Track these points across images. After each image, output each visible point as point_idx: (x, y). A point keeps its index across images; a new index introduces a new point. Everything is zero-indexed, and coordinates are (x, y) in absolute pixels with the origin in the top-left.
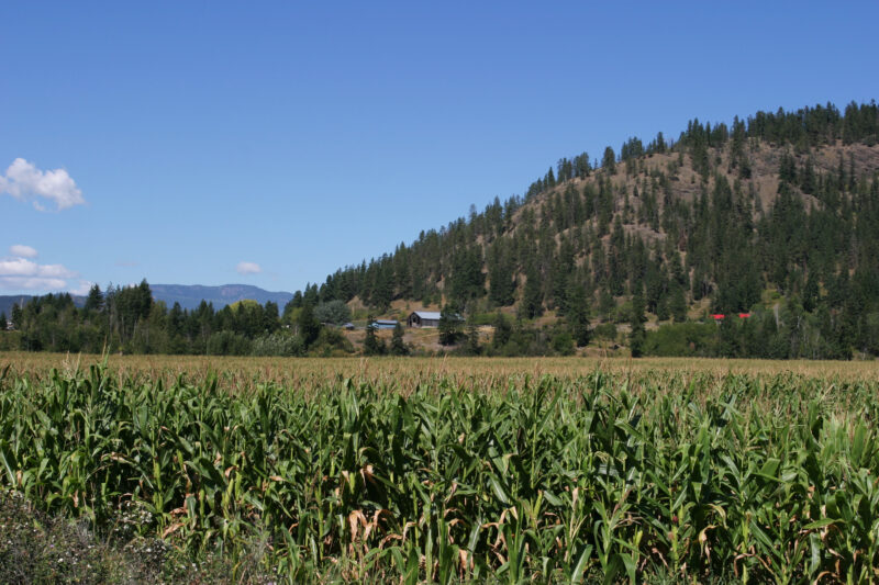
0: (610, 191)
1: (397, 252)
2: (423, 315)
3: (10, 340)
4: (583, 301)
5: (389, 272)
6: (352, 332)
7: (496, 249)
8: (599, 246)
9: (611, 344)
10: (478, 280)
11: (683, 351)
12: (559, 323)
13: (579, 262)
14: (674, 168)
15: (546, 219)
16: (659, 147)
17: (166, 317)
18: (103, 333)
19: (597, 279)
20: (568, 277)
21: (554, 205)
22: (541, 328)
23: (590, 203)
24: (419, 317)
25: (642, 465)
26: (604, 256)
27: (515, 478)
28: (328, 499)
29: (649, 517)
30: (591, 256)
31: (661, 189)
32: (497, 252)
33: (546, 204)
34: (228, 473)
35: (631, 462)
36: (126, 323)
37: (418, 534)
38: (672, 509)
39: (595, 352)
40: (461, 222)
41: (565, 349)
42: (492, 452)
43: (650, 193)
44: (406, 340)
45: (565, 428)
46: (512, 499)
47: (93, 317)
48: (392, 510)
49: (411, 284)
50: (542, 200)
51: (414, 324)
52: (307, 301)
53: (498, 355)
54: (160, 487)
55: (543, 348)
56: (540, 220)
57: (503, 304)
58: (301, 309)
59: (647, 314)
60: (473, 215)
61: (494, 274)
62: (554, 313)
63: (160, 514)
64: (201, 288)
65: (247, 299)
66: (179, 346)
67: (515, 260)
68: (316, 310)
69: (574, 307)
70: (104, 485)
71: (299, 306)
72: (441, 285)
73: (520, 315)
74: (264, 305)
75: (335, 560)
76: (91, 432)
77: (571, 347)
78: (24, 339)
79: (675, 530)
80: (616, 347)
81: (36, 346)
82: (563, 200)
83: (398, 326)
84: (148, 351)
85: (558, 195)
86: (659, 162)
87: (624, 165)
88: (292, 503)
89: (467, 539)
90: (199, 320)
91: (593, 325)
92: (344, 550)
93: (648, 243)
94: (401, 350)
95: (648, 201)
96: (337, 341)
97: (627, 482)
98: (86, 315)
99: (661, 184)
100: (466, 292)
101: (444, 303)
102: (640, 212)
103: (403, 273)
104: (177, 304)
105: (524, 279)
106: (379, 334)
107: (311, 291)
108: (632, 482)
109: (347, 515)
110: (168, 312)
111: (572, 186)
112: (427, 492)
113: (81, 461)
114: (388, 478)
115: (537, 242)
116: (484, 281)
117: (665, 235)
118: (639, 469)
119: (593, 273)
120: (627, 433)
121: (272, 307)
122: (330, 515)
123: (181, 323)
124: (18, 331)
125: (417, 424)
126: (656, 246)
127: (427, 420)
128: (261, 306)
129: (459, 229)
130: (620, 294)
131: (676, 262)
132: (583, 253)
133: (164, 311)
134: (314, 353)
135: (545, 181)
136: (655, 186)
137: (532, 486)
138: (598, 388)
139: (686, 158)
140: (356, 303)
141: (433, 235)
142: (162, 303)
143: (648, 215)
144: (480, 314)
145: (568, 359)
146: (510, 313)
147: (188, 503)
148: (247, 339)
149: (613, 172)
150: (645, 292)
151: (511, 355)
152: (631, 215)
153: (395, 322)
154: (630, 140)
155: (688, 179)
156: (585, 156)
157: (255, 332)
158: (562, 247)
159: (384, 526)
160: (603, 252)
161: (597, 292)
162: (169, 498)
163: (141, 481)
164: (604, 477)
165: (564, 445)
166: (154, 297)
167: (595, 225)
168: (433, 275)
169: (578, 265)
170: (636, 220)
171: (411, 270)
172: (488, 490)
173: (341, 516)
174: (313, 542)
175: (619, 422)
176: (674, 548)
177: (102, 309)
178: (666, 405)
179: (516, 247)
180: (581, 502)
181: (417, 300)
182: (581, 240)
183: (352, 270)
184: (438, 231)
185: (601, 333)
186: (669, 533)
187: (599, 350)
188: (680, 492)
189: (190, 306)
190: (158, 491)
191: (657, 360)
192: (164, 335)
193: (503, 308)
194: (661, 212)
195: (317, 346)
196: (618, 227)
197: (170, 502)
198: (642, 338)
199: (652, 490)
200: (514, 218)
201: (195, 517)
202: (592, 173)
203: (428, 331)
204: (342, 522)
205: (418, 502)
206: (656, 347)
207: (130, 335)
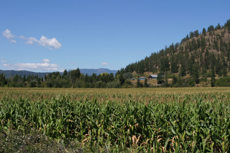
0: (204, 40)
1: (145, 59)
2: (153, 76)
3: (44, 84)
4: (197, 71)
5: (143, 64)
6: (133, 81)
7: (173, 57)
8: (201, 56)
9: (205, 83)
10: (168, 66)
11: (226, 85)
12: (191, 77)
13: (196, 60)
14: (223, 33)
15: (186, 48)
16: (219, 27)
17: (84, 78)
18: (68, 82)
19: (201, 65)
20: (193, 65)
21: (189, 45)
22: (185, 79)
23: (199, 44)
24: (151, 77)
25: (214, 124)
26: (203, 59)
27: (177, 127)
28: (126, 132)
29: (216, 139)
30: (199, 59)
31: (219, 39)
32: (173, 58)
33: (186, 45)
34: (99, 125)
35: (210, 123)
36: (74, 79)
37: (151, 142)
38: (222, 137)
39: (201, 85)
40: (163, 50)
41: (192, 85)
42: (171, 120)
43: (216, 41)
44: (148, 83)
45: (192, 112)
46: (177, 133)
47: (65, 78)
48: (144, 135)
49: (149, 67)
50: (185, 43)
51: (150, 78)
52: (121, 73)
53: (174, 87)
54: (82, 128)
55: (186, 84)
56: (185, 49)
57: (175, 72)
58: (120, 75)
59: (216, 75)
60: (166, 48)
61: (172, 64)
62: (189, 75)
63: (82, 136)
64: (93, 70)
65: (105, 72)
66: (87, 85)
67: (178, 60)
68: (124, 75)
69: (195, 73)
70: (67, 128)
71: (119, 74)
72: (157, 67)
73: (179, 75)
74: (110, 74)
75: (128, 149)
76: (64, 114)
77: (194, 84)
78: (48, 84)
79: (223, 143)
80: (207, 84)
81: (51, 86)
82: (191, 43)
83: (146, 79)
84: (80, 87)
85: (190, 42)
86: (219, 32)
87: (208, 33)
88: (117, 133)
89: (164, 144)
90: (92, 78)
91: (200, 78)
92: (131, 146)
93: (216, 55)
94: (147, 86)
95: (215, 43)
96: (129, 83)
97: (209, 129)
98: (63, 77)
99: (219, 38)
100: (165, 69)
101: (158, 72)
102: (213, 46)
103: (147, 65)
104: (87, 74)
105: (180, 65)
106: (141, 81)
107: (122, 70)
108: (211, 129)
109: (131, 137)
110: (85, 76)
111: (194, 39)
112: (153, 131)
113: (61, 122)
114: (143, 127)
115: (184, 55)
116: (169, 66)
117: (221, 52)
118: (213, 125)
119: (200, 63)
120: (209, 115)
121: (112, 74)
122: (127, 136)
123: (88, 79)
124: (46, 82)
125: (150, 112)
126: (218, 56)
127: (152, 111)
128: (109, 74)
129: (162, 52)
130: (208, 69)
131: (224, 60)
132: (197, 58)
133: (83, 76)
134: (123, 87)
135: (186, 38)
136: (217, 39)
137: (182, 130)
138: (201, 102)
139: (226, 30)
140: (134, 73)
141: (155, 54)
142: (83, 74)
143: (216, 47)
144: (168, 75)
145: (193, 88)
146: (177, 75)
147: (89, 133)
148: (105, 83)
149: (205, 35)
150: (215, 68)
151: (177, 87)
152: (210, 47)
153: (145, 78)
154: (210, 26)
155: (227, 36)
156: (197, 31)
157: (107, 81)
158: (191, 56)
159: (141, 140)
160: (203, 58)
161: (201, 69)
162: (84, 131)
163: (77, 127)
164: (203, 127)
165: (191, 117)
166: (81, 72)
167: (200, 50)
168: (155, 65)
169: (196, 61)
170: (212, 48)
171: (149, 63)
172: (170, 131)
173: (130, 137)
174: (122, 144)
175: (207, 112)
176: (223, 147)
177: (67, 76)
178: (221, 105)
179: (178, 57)
180: (196, 134)
181: (151, 72)
182: (196, 54)
183: (133, 64)
184: (156, 53)
185: (202, 80)
186: (222, 143)
187: (202, 85)
188: (225, 132)
189: (90, 74)
190: (81, 129)
191: (219, 88)
192: (83, 82)
193: (175, 74)
194: (219, 46)
195: (124, 85)
196: (207, 50)
197: (85, 132)
198: (214, 81)
199: (217, 131)
200: (177, 49)
201: (91, 136)
202: (199, 36)
203: (154, 80)
204: (130, 139)
205: (151, 133)
206: (218, 84)
207: (75, 83)
